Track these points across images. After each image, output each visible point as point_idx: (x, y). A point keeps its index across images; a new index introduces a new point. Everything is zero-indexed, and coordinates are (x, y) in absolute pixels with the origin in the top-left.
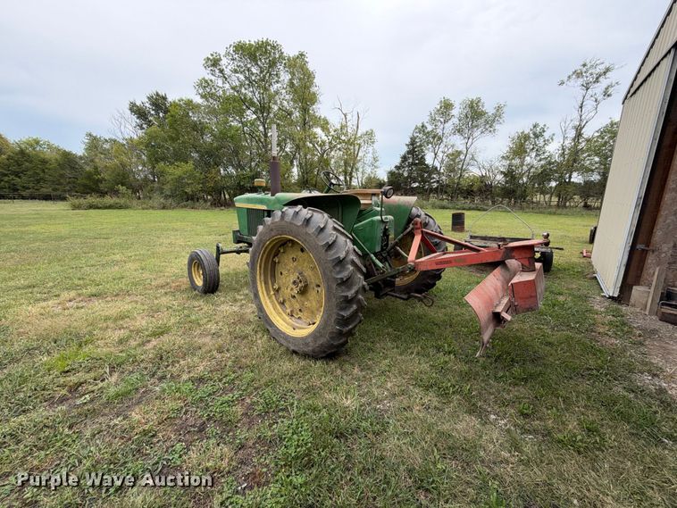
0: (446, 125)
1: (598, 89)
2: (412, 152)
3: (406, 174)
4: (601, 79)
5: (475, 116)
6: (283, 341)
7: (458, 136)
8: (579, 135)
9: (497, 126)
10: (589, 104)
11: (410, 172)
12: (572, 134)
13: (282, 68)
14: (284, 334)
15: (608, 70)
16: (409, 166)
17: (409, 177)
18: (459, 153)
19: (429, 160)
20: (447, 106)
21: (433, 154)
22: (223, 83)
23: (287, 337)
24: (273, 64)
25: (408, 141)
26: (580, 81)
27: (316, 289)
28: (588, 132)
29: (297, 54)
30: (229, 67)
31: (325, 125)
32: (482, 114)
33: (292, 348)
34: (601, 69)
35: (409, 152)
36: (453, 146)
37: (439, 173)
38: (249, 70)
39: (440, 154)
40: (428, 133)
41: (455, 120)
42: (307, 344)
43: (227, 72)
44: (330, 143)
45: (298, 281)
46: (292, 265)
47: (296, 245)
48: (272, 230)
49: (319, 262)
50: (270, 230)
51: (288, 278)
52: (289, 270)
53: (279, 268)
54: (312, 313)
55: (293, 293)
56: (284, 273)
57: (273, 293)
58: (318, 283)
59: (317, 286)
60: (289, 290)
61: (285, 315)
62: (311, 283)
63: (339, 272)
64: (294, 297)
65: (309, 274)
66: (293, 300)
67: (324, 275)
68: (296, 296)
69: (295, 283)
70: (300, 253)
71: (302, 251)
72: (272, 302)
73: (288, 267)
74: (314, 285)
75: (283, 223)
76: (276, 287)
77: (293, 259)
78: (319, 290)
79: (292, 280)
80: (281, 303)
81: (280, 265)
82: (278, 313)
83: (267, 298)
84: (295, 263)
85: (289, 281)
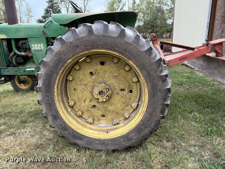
6: (99, 147)
27: (121, 93)
42: (130, 139)
45: (105, 91)
46: (89, 79)
47: (94, 60)
48: (77, 46)
49: (142, 67)
50: (74, 47)
51: (85, 92)
52: (86, 85)
53: (71, 86)
54: (117, 113)
55: (93, 103)
56: (80, 88)
57: (70, 110)
58: (122, 87)
59: (122, 90)
60: (87, 102)
61: (88, 125)
62: (115, 89)
63: (161, 71)
64: (94, 106)
65: (112, 82)
66: (92, 110)
67: (149, 76)
68: (97, 104)
69: (101, 93)
70: (100, 67)
71: (102, 63)
72: (73, 118)
73: (85, 83)
74: (118, 91)
75: (93, 37)
76: (72, 103)
77: (91, 73)
78: (124, 92)
79: (96, 91)
80: (80, 117)
81: (73, 82)
82: (83, 125)
83: (68, 115)
84: (94, 77)
85: (87, 94)
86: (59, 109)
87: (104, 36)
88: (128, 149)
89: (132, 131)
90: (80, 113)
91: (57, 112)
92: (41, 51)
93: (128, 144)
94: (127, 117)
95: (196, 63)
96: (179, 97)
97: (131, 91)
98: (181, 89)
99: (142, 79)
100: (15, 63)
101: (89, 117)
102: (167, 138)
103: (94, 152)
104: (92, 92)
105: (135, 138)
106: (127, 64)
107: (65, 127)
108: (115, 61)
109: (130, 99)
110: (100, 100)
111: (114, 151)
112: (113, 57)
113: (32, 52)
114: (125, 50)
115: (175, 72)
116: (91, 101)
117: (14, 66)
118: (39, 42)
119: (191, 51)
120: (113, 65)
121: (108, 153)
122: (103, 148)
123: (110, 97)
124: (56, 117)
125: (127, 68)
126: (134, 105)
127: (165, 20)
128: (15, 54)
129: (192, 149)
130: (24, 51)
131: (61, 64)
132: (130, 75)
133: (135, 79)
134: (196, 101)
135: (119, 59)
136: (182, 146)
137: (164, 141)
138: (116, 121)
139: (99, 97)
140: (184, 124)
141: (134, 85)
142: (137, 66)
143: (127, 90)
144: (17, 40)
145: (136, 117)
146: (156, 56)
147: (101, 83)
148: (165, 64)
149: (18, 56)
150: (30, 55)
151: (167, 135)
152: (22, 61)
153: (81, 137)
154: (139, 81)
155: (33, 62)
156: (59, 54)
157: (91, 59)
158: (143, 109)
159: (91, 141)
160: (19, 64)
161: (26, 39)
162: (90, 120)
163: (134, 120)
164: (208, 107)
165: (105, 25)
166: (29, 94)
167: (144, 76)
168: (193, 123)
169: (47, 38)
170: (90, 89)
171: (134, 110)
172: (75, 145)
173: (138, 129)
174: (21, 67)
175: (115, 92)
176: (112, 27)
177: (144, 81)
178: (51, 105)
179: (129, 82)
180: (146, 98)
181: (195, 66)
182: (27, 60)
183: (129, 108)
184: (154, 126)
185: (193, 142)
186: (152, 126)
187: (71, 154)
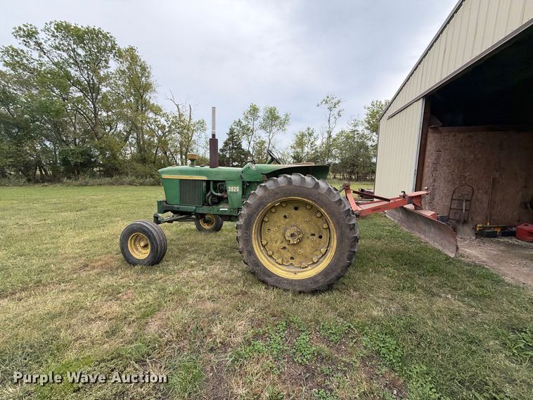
0: (256, 122)
1: (335, 111)
2: (231, 139)
3: (228, 156)
4: (336, 106)
5: (273, 119)
6: (287, 287)
7: (263, 131)
8: (330, 136)
9: (286, 127)
10: (332, 119)
11: (232, 154)
12: (326, 135)
13: (112, 56)
14: (287, 279)
15: (339, 102)
16: (230, 149)
17: (231, 157)
18: (264, 142)
19: (245, 146)
20: (254, 110)
21: (247, 142)
22: (40, 56)
23: (291, 282)
24: (102, 50)
25: (228, 131)
26: (327, 106)
27: (311, 237)
28: (334, 135)
29: (127, 47)
30: (49, 43)
31: (157, 111)
32: (277, 118)
33: (299, 289)
34: (335, 101)
35: (229, 140)
36: (259, 137)
37: (252, 156)
38: (74, 50)
39: (252, 143)
40: (243, 126)
41: (261, 120)
42: (316, 282)
43: (46, 47)
44: (170, 127)
45: (296, 234)
46: (283, 222)
47: (289, 205)
48: (278, 193)
49: (332, 215)
50: (275, 193)
51: (277, 234)
52: (279, 227)
53: (266, 226)
54: (306, 257)
55: (284, 245)
56: (274, 229)
57: (262, 248)
58: (313, 233)
59: (312, 235)
60: (278, 243)
61: (277, 265)
62: (306, 233)
63: (350, 220)
64: (284, 248)
65: (304, 226)
66: (282, 251)
67: (338, 224)
68: (287, 246)
69: (292, 235)
70: (293, 211)
71: (296, 209)
72: (264, 256)
73: (279, 224)
74: (309, 235)
75: (292, 187)
76: (264, 242)
77: (285, 217)
78: (314, 237)
79: (288, 234)
80: (270, 256)
81: (268, 223)
82: (273, 264)
83: (261, 253)
84: (287, 220)
85: (279, 235)
86: (254, 246)
87: (300, 187)
88: (314, 292)
89: (319, 274)
90: (270, 253)
91: (252, 248)
92: (236, 193)
93: (314, 287)
94: (316, 261)
95: (395, 215)
96: (374, 251)
97: (320, 237)
98: (378, 244)
99: (332, 226)
100: (210, 202)
101: (278, 258)
102: (355, 287)
103: (281, 291)
104: (284, 235)
105: (322, 282)
106: (319, 211)
107: (257, 263)
108: (308, 207)
109: (320, 244)
110: (291, 242)
111: (300, 292)
112: (307, 204)
113: (228, 193)
114: (318, 199)
115: (375, 224)
116: (282, 242)
117: (209, 205)
118: (236, 185)
119: (386, 203)
120: (305, 211)
121: (294, 294)
122: (291, 288)
123: (300, 240)
124: (251, 253)
125: (319, 215)
126: (323, 250)
127: (370, 158)
128: (212, 194)
129: (380, 301)
130: (221, 193)
131: (262, 206)
132: (320, 222)
133: (325, 226)
134: (393, 257)
135: (312, 206)
136: (369, 296)
137: (352, 290)
138: (304, 264)
139: (290, 239)
140: (374, 277)
141: (324, 231)
142: (328, 214)
143: (317, 235)
144: (215, 182)
145: (324, 261)
146: (345, 206)
147: (294, 226)
148: (354, 214)
149: (214, 196)
150: (225, 196)
151: (355, 285)
152: (216, 201)
153: (271, 274)
154: (329, 228)
155: (227, 203)
156: (261, 198)
157: (287, 204)
158: (331, 254)
159: (280, 280)
160: (214, 204)
161: (224, 181)
162: (280, 261)
163: (321, 264)
164: (406, 264)
165: (302, 177)
166: (212, 234)
167: (333, 223)
168: (385, 278)
169: (243, 182)
170: (282, 231)
171: (323, 255)
172: (264, 282)
173: (325, 273)
174: (214, 207)
175: (306, 236)
176: (308, 179)
177: (334, 228)
178: (248, 241)
179: (320, 229)
180: (334, 243)
181: (394, 218)
182: (221, 200)
183: (318, 253)
184: (341, 271)
185: (382, 295)
186: (339, 271)
187: (260, 291)
